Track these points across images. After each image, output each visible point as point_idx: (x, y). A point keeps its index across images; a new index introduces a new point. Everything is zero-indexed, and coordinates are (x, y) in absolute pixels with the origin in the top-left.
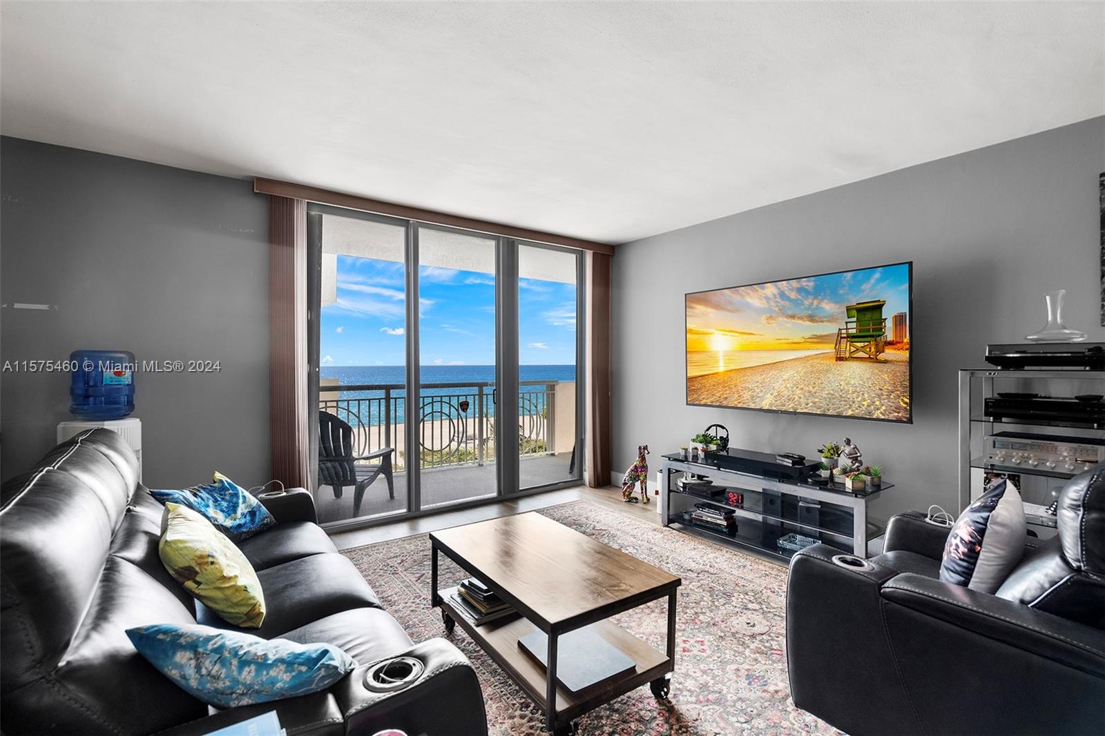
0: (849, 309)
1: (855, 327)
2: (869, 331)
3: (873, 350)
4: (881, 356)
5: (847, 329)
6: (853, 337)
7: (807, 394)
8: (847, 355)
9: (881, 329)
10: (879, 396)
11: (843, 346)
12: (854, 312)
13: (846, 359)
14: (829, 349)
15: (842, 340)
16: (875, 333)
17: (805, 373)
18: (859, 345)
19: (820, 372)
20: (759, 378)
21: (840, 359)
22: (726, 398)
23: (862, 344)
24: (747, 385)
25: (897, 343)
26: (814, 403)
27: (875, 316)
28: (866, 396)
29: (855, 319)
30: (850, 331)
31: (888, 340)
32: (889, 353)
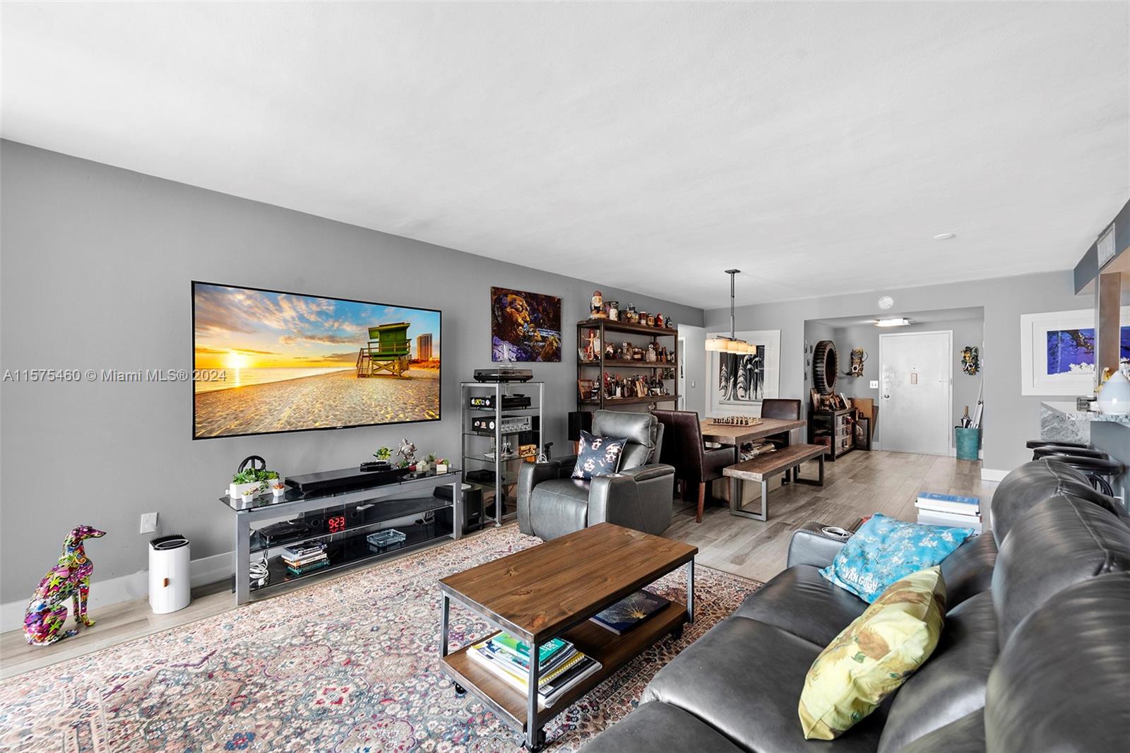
0: (371, 331)
1: (378, 347)
2: (393, 351)
3: (397, 367)
4: (406, 374)
5: (369, 349)
6: (376, 356)
7: (327, 408)
8: (370, 372)
9: (406, 349)
10: (403, 410)
11: (365, 364)
12: (377, 334)
13: (369, 376)
14: (352, 366)
15: (364, 359)
16: (399, 353)
17: (325, 388)
18: (382, 363)
19: (341, 387)
20: (277, 393)
21: (363, 376)
22: (242, 411)
23: (385, 363)
24: (264, 399)
25: (422, 361)
26: (335, 416)
27: (399, 336)
28: (389, 409)
29: (378, 340)
30: (373, 351)
31: (413, 358)
32: (414, 371)
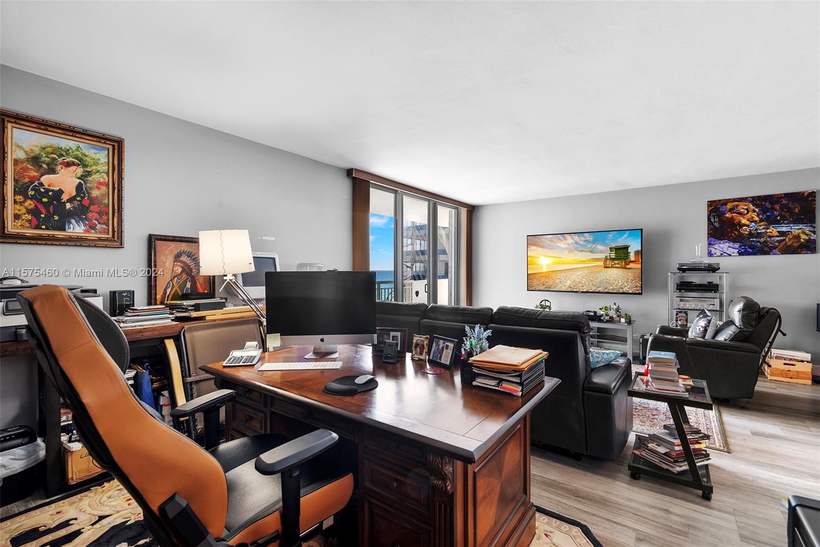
0: (611, 248)
1: (614, 255)
2: (622, 257)
3: (623, 264)
4: (628, 266)
5: (610, 256)
6: (613, 259)
8: (610, 266)
9: (628, 256)
10: (626, 281)
11: (608, 263)
12: (614, 250)
13: (610, 267)
14: (601, 263)
15: (607, 260)
16: (625, 258)
17: (588, 273)
18: (616, 262)
19: (596, 272)
20: (564, 275)
21: (607, 267)
22: (547, 282)
23: (618, 262)
24: (558, 277)
25: (636, 261)
26: (593, 284)
27: (625, 251)
28: (620, 281)
29: (614, 252)
30: (612, 257)
31: (631, 260)
32: (632, 265)
